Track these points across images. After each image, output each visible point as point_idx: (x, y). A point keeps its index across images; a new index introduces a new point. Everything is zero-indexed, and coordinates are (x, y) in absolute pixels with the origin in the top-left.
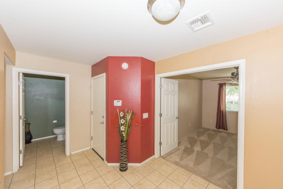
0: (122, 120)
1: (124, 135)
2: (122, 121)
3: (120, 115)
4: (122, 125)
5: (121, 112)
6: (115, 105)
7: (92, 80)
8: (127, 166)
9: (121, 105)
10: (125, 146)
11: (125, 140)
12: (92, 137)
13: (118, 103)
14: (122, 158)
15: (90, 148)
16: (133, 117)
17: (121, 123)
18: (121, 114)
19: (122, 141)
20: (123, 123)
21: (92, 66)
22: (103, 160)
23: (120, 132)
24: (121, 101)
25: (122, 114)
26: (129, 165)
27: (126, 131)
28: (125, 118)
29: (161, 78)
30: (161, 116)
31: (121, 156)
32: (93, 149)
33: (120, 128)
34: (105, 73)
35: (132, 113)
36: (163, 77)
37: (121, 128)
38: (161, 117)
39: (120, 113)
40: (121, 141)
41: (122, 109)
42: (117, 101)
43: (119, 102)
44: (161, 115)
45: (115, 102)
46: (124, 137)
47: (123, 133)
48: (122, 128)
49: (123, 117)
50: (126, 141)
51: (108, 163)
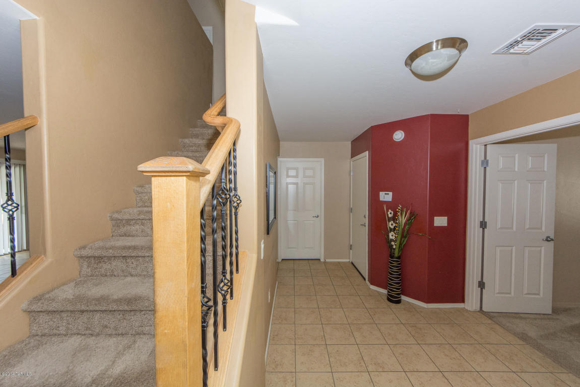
0: (390, 223)
1: (394, 247)
2: (391, 225)
3: (388, 215)
4: (391, 230)
5: (390, 210)
6: (382, 199)
7: (352, 162)
8: (399, 297)
9: (391, 200)
10: (395, 264)
11: (396, 255)
12: (351, 246)
13: (386, 197)
14: (391, 282)
15: (348, 260)
16: (413, 221)
17: (390, 228)
18: (389, 213)
19: (392, 256)
20: (392, 227)
21: (352, 142)
22: (365, 279)
23: (389, 241)
24: (391, 193)
25: (391, 213)
26: (404, 298)
27: (398, 242)
28: (397, 220)
29: (486, 145)
30: (486, 227)
31: (389, 278)
32: (352, 263)
33: (388, 236)
34: (367, 152)
35: (411, 213)
36: (492, 142)
37: (390, 234)
38: (483, 229)
39: (387, 211)
40: (390, 255)
41: (391, 205)
42: (384, 193)
43: (388, 194)
44: (483, 225)
45: (382, 194)
46: (394, 249)
47: (393, 243)
48: (392, 236)
49: (394, 219)
50: (399, 258)
51: (372, 284)
